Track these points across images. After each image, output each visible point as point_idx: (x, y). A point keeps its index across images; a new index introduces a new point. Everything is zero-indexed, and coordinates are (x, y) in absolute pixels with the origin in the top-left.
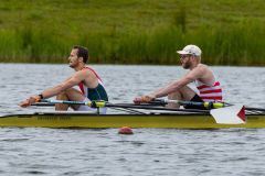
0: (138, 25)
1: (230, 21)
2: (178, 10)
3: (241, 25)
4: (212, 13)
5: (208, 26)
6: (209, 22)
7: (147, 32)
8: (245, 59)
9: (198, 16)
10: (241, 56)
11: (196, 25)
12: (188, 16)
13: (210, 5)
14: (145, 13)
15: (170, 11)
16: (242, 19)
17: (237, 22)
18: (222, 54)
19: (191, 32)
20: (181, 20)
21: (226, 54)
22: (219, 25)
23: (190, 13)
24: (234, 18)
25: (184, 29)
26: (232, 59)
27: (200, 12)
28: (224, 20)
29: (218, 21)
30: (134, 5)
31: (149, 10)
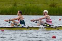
0: (5, 6)
1: (27, 5)
2: (15, 2)
3: (29, 6)
4: (23, 3)
5: (22, 6)
6: (22, 5)
7: (7, 7)
8: (30, 14)
9: (20, 4)
10: (29, 13)
11: (19, 6)
12: (17, 4)
13: (22, 1)
14: (7, 3)
15: (13, 3)
16: (30, 4)
17: (28, 5)
18: (25, 12)
19: (18, 7)
20: (15, 5)
21: (26, 12)
22: (24, 6)
23: (18, 3)
24: (28, 4)
25: (16, 7)
26: (28, 14)
27: (20, 3)
28: (25, 5)
29: (24, 5)
30: (4, 1)
31: (8, 2)
